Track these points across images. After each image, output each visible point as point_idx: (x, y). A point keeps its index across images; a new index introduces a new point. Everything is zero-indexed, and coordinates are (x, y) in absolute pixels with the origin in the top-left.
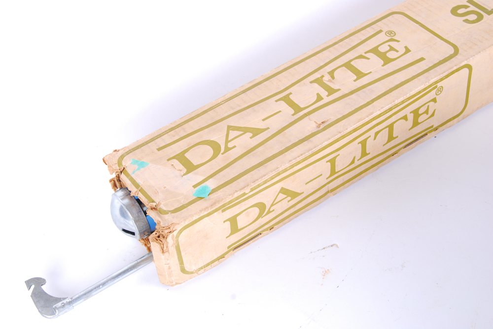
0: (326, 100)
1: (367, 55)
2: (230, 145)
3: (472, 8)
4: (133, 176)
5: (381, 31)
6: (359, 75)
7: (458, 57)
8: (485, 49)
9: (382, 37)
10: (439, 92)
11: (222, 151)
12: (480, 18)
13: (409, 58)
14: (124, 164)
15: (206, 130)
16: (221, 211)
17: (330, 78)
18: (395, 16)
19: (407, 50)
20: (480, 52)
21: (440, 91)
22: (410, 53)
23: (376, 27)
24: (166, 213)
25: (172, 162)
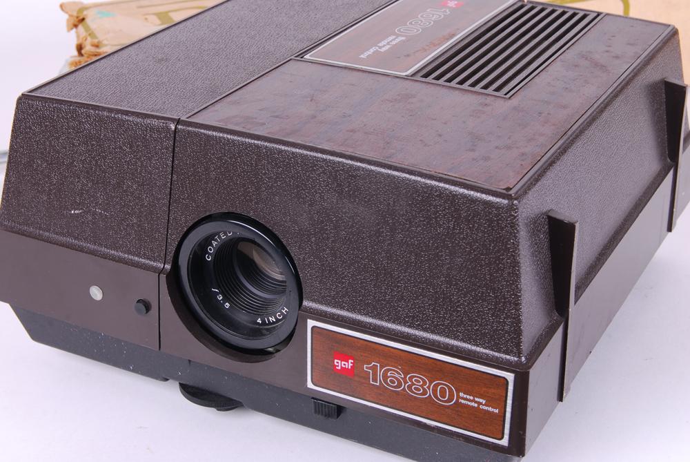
4: (90, 24)
24: (106, 45)
25: (147, 17)
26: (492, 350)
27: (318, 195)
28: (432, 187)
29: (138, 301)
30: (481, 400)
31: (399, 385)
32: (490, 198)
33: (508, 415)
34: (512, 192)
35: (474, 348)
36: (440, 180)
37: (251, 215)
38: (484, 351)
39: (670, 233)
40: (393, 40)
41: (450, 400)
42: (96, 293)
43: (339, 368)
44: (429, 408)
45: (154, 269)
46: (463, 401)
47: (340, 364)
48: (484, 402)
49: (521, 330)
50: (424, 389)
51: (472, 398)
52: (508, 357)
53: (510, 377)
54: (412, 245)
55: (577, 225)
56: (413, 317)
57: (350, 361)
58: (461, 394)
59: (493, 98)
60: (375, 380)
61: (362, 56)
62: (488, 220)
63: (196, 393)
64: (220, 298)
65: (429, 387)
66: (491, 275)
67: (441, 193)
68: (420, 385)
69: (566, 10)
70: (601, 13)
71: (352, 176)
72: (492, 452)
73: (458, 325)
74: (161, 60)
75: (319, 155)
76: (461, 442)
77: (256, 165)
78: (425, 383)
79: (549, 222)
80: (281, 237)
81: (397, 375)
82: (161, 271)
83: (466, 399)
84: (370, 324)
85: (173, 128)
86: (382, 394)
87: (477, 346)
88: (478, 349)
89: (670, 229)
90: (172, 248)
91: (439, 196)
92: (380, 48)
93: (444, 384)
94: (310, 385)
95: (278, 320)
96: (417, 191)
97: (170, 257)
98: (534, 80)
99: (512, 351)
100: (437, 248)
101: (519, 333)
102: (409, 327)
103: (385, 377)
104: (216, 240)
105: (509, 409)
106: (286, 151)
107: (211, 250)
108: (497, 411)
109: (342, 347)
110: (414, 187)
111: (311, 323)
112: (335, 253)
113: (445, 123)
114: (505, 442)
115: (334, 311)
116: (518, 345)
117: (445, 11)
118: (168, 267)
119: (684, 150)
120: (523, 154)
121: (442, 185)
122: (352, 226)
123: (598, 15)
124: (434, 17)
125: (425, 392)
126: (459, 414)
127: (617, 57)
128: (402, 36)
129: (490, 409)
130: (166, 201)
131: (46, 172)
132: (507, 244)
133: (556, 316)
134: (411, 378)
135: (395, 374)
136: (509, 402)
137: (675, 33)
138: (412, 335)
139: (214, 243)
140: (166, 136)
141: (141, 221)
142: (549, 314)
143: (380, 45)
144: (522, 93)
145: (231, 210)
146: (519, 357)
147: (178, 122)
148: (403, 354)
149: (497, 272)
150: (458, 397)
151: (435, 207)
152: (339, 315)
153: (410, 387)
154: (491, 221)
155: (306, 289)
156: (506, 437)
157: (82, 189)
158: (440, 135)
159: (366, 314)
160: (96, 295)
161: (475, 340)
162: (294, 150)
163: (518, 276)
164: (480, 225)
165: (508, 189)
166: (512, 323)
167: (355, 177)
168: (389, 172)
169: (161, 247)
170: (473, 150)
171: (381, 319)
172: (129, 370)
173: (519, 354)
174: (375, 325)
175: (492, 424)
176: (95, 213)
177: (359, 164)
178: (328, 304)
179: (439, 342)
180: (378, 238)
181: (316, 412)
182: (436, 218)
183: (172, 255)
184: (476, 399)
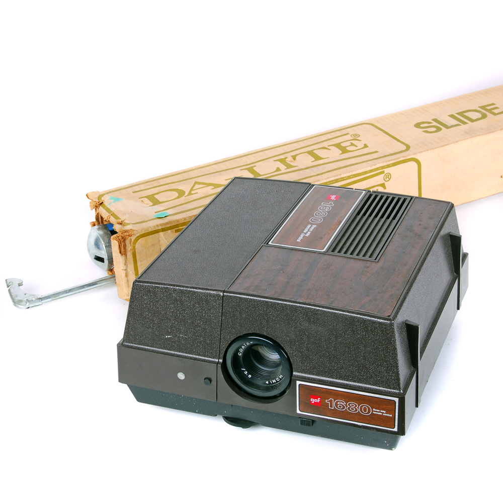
0: (283, 171)
1: (329, 148)
2: (193, 192)
3: (435, 124)
4: (108, 207)
5: (348, 134)
6: (317, 158)
7: (408, 152)
8: (433, 149)
9: (348, 137)
10: (388, 179)
11: (185, 195)
12: (439, 129)
13: (366, 151)
14: (103, 199)
15: (177, 183)
16: (174, 230)
17: (292, 160)
18: (364, 125)
19: (366, 146)
20: (428, 150)
21: (388, 177)
22: (367, 148)
23: (344, 132)
24: (128, 224)
25: (142, 199)
26: (387, 388)
27: (298, 323)
28: (354, 317)
29: (205, 379)
30: (383, 411)
31: (344, 408)
32: (382, 321)
33: (397, 417)
34: (391, 317)
35: (378, 388)
36: (358, 314)
37: (265, 334)
38: (383, 389)
39: (458, 311)
40: (310, 227)
41: (368, 413)
42: (181, 376)
43: (313, 402)
44: (359, 417)
45: (214, 362)
46: (375, 413)
47: (313, 400)
48: (385, 412)
49: (399, 378)
50: (356, 409)
51: (379, 411)
52: (395, 391)
53: (397, 400)
54: (346, 343)
55: (419, 326)
56: (348, 376)
57: (319, 399)
58: (374, 410)
59: (370, 262)
60: (331, 406)
61: (298, 240)
62: (381, 331)
63: (234, 421)
64: (246, 373)
65: (358, 408)
66: (384, 355)
67: (358, 320)
68: (354, 407)
69: (394, 196)
70: (413, 197)
71: (315, 314)
72: (390, 434)
73: (370, 378)
74: (195, 252)
75: (299, 305)
76: (375, 432)
77: (266, 310)
78: (356, 406)
79: (406, 326)
80: (280, 343)
81: (342, 403)
82: (218, 363)
83: (376, 412)
84: (328, 381)
85: (222, 295)
86: (335, 413)
87: (380, 387)
88: (380, 388)
89: (458, 308)
90: (223, 352)
91: (358, 321)
92: (306, 233)
93: (366, 406)
94: (298, 412)
95: (277, 382)
96: (347, 319)
97: (222, 355)
98: (387, 248)
99: (396, 388)
100: (358, 344)
101: (398, 379)
102: (347, 381)
103: (336, 405)
104: (244, 346)
105: (397, 414)
106: (282, 304)
107: (241, 350)
108: (391, 416)
109: (314, 392)
110: (345, 317)
111: (298, 383)
112: (308, 349)
113: (351, 281)
114: (396, 429)
115: (309, 376)
116: (399, 385)
117: (331, 204)
118: (221, 361)
119: (462, 266)
120: (392, 295)
121: (359, 316)
122: (316, 336)
123: (411, 199)
124: (327, 209)
125: (356, 410)
126: (373, 419)
127: (425, 228)
128: (314, 224)
129: (388, 415)
130: (219, 329)
131: (151, 318)
132: (391, 340)
133: (413, 369)
134: (349, 404)
135: (341, 403)
136: (397, 411)
137: (452, 206)
138: (348, 384)
139: (243, 347)
140: (218, 299)
141: (205, 339)
142: (410, 368)
143: (305, 231)
144: (383, 258)
145: (254, 332)
146: (400, 390)
147: (224, 292)
148: (345, 393)
149: (387, 353)
150: (372, 411)
151: (356, 326)
152: (312, 378)
153: (349, 408)
154: (382, 331)
155: (294, 366)
156: (396, 427)
157: (172, 325)
158: (351, 288)
159: (325, 376)
160: (181, 377)
161: (379, 384)
162: (285, 303)
163: (397, 354)
164: (378, 333)
165: (389, 316)
166: (396, 375)
167: (317, 314)
168: (333, 311)
169: (217, 351)
170: (368, 295)
171: (333, 378)
172: (196, 412)
173: (399, 389)
174: (330, 381)
175: (389, 422)
176: (179, 337)
177: (318, 308)
178: (305, 373)
179: (362, 387)
180: (329, 341)
181: (301, 424)
182: (357, 331)
183: (223, 355)
184: (381, 411)
